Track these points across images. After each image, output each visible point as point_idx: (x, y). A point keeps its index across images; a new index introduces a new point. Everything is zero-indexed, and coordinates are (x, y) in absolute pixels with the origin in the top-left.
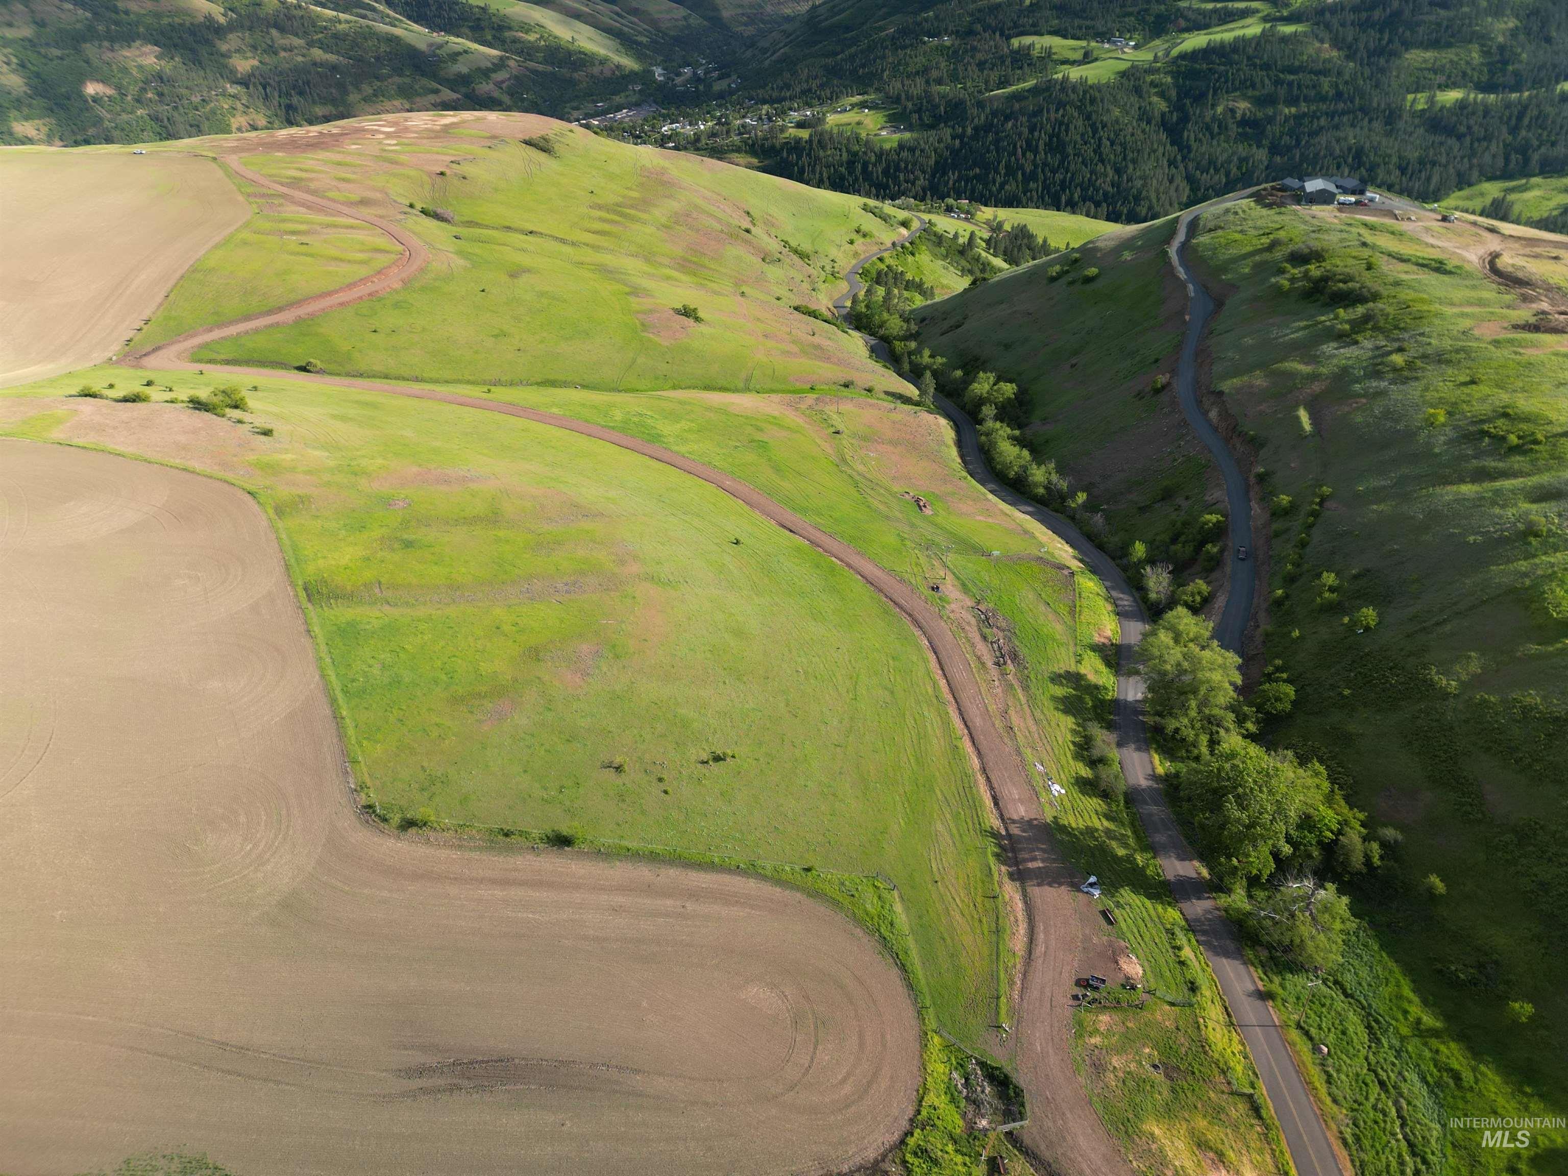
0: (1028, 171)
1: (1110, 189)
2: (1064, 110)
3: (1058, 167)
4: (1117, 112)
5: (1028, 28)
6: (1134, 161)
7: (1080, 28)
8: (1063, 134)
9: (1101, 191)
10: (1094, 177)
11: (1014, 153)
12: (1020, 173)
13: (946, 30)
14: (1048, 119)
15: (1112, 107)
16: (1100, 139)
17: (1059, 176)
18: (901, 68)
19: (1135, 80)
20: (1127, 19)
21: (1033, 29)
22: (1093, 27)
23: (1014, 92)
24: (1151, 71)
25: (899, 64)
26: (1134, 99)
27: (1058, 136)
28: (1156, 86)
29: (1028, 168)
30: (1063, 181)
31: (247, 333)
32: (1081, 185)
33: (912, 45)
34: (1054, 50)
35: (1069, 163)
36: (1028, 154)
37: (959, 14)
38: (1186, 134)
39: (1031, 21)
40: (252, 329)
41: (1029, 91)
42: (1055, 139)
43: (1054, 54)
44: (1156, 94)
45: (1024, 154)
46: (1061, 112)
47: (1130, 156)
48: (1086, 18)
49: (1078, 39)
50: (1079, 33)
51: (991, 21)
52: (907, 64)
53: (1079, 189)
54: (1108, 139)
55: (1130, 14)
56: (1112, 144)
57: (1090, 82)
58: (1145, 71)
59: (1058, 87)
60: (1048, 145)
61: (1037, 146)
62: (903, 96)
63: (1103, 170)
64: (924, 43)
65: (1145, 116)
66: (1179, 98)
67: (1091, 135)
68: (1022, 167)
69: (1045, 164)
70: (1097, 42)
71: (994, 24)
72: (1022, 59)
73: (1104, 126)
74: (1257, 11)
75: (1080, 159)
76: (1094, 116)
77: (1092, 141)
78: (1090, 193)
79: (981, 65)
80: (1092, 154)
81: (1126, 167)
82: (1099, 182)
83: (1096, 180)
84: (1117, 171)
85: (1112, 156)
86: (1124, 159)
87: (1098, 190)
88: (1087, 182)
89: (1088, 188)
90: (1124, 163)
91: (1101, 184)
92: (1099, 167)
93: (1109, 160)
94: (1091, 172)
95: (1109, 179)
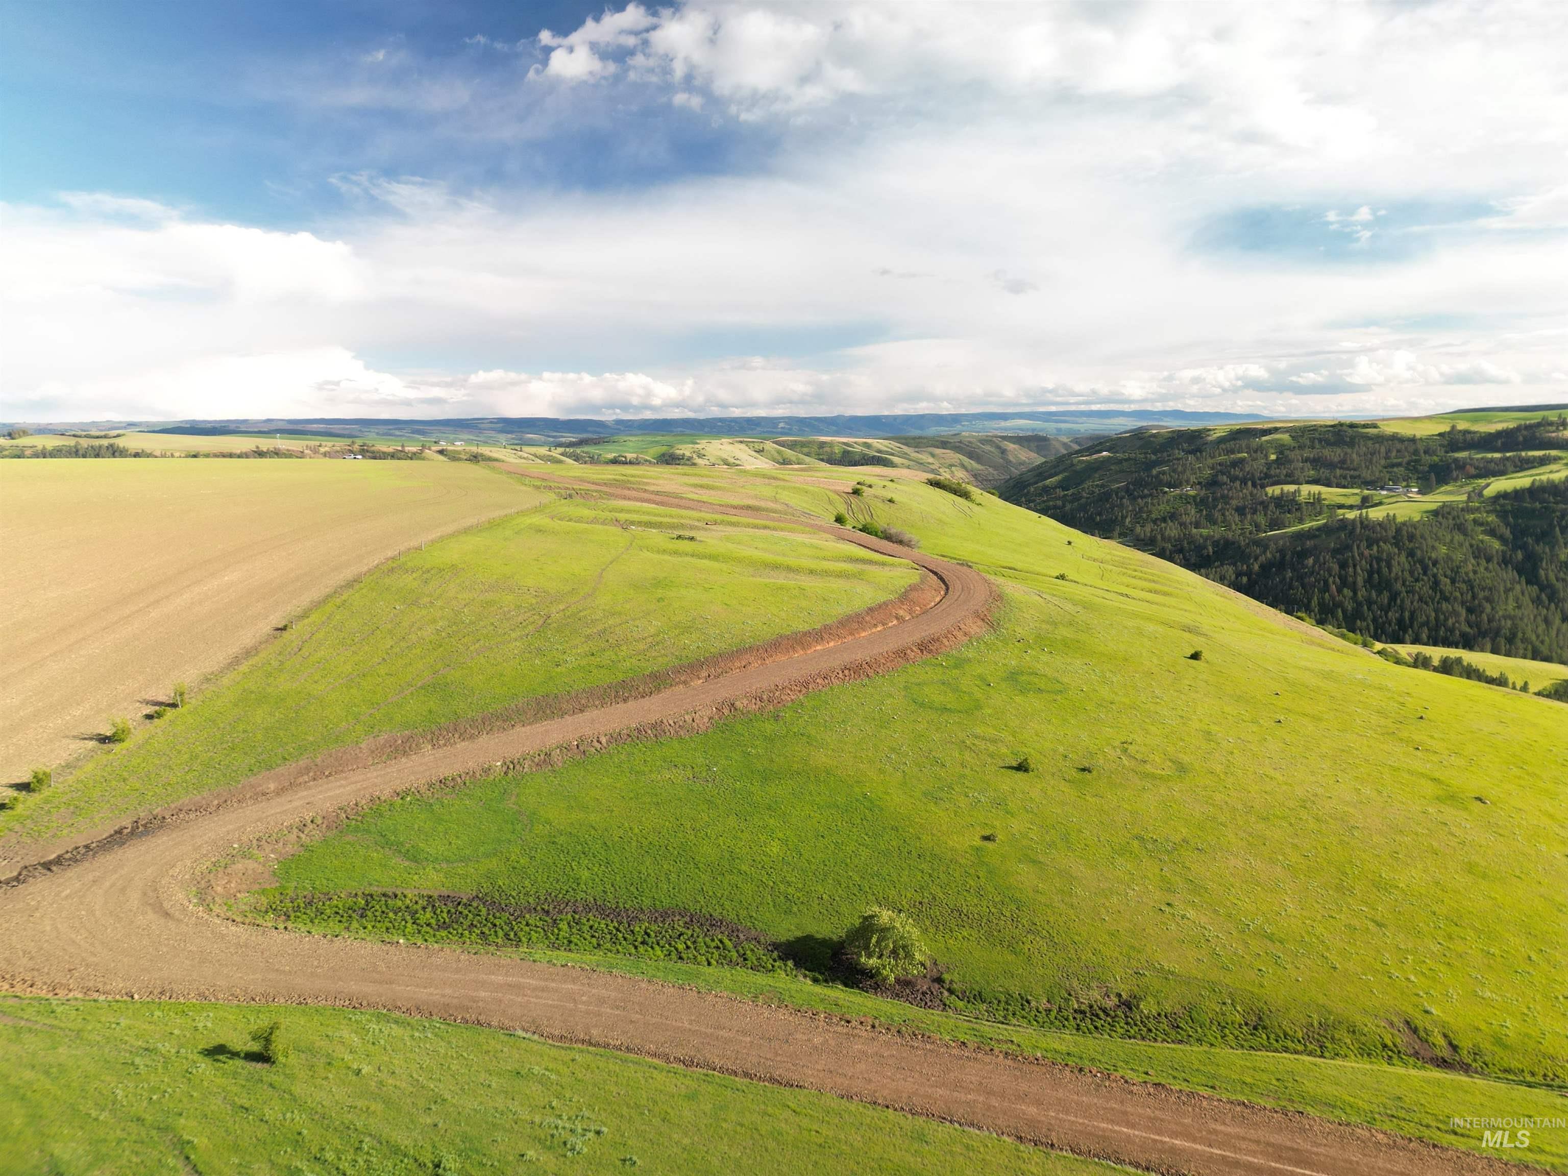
0: (1350, 608)
1: (1468, 630)
2: (1378, 546)
3: (1389, 604)
4: (1443, 550)
5: (1283, 477)
6: (1488, 599)
7: (1345, 478)
8: (1385, 570)
9: (1457, 632)
10: (1442, 617)
11: (1326, 588)
12: (1340, 610)
13: (1188, 482)
14: (1361, 555)
15: (1437, 544)
16: (1435, 576)
17: (1393, 615)
18: (1144, 515)
19: (1454, 519)
20: (1395, 469)
21: (1289, 479)
22: (1359, 476)
23: (1299, 532)
24: (1467, 510)
25: (1141, 509)
26: (1458, 537)
27: (1379, 572)
28: (1481, 524)
29: (1349, 606)
30: (1400, 622)
31: (545, 760)
32: (1427, 623)
33: (1151, 495)
34: (1323, 496)
35: (1402, 601)
36: (1345, 591)
37: (1199, 468)
38: (1542, 573)
39: (1284, 472)
40: (565, 748)
41: (1319, 529)
42: (1376, 576)
43: (1325, 499)
44: (1484, 532)
45: (1339, 591)
46: (1375, 548)
47: (1481, 595)
48: (1348, 469)
49: (1344, 487)
50: (1343, 482)
51: (1237, 472)
52: (1150, 512)
53: (1426, 630)
54: (1446, 576)
55: (1399, 465)
56: (1453, 582)
57: (1399, 520)
58: (1463, 510)
59: (1359, 525)
60: (1369, 581)
61: (1355, 583)
62: (1159, 537)
63: (1450, 607)
64: (1166, 492)
65: (1479, 553)
66: (1515, 538)
67: (1420, 571)
68: (1340, 605)
69: (1370, 603)
70: (1368, 489)
71: (1241, 475)
72: (1287, 504)
73: (1435, 563)
74: (1560, 458)
75: (1417, 597)
76: (1419, 553)
77: (1425, 578)
79: (1240, 511)
80: (1430, 592)
81: (1480, 605)
82: (1450, 622)
83: (1446, 619)
84: (1470, 610)
85: (1458, 594)
86: (1474, 597)
87: (1452, 630)
88: (1434, 622)
89: (1437, 628)
90: (1476, 602)
91: (1454, 624)
92: (1445, 606)
93: (1455, 598)
94: (1436, 611)
95: (1462, 619)
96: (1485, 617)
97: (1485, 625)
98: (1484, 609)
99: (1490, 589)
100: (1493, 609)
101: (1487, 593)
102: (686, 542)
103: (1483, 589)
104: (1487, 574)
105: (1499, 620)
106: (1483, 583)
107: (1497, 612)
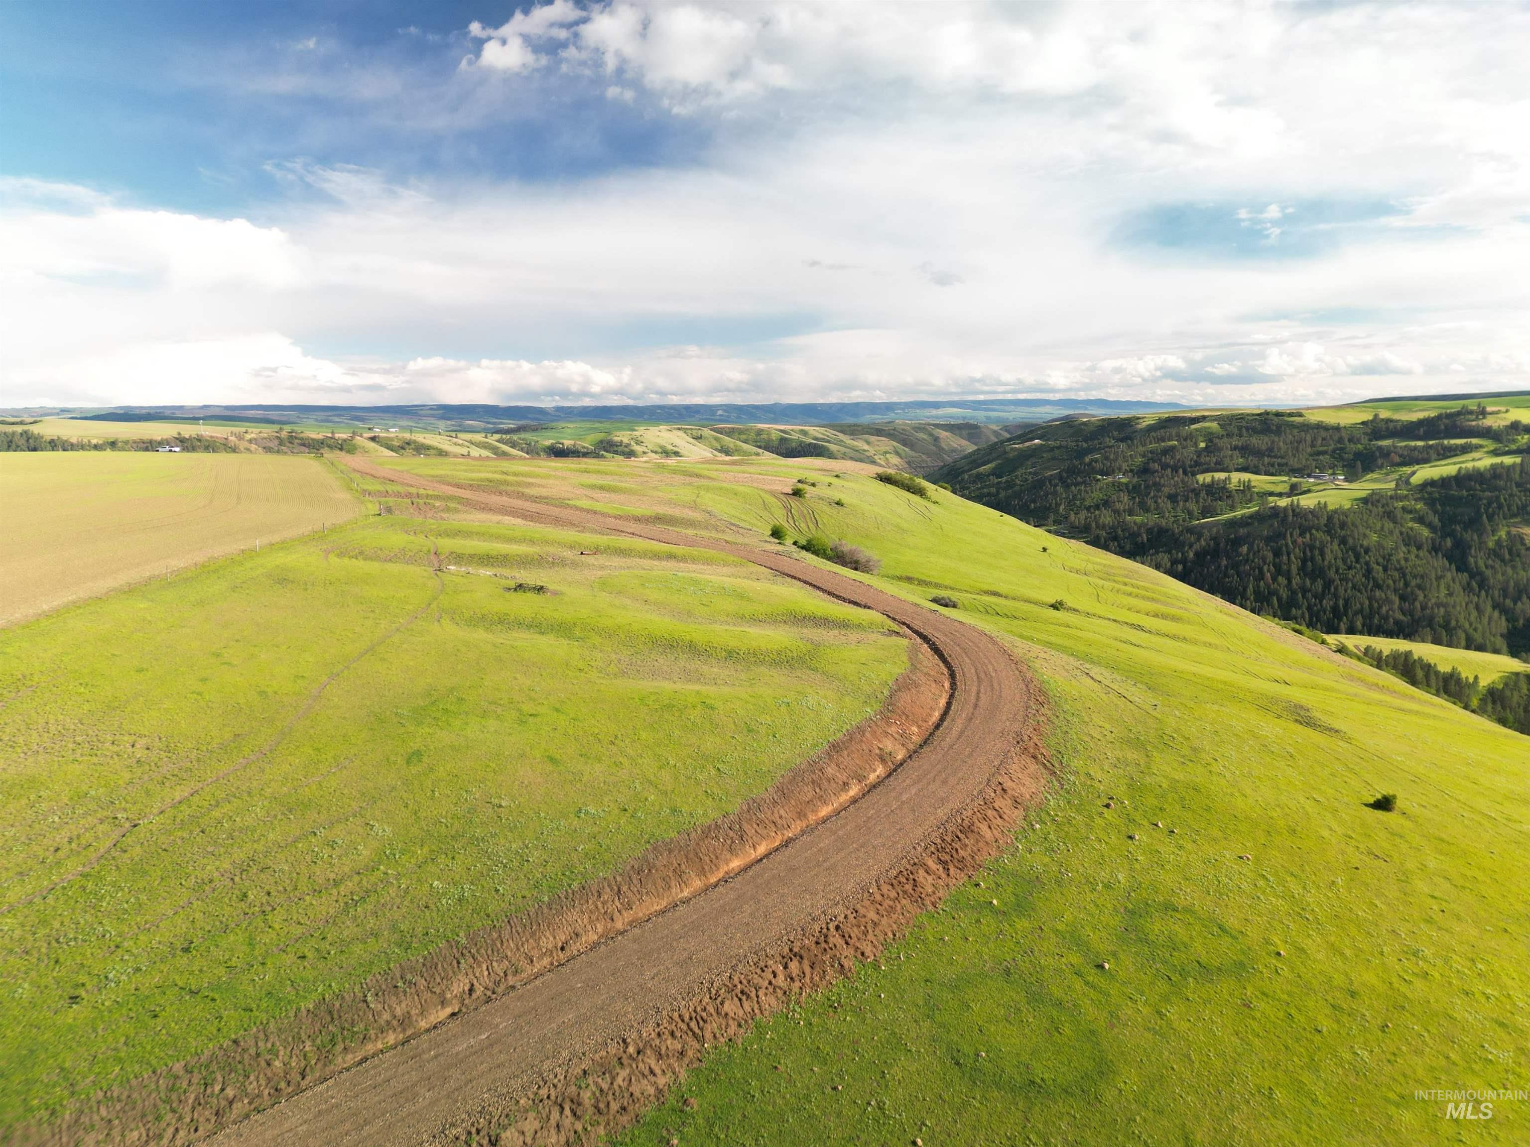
0: (1284, 596)
1: (1401, 617)
2: (1311, 534)
3: (1323, 592)
4: (1375, 537)
5: (1213, 465)
6: (1419, 587)
7: (1273, 465)
8: (1318, 558)
9: (1391, 620)
10: (1376, 605)
11: (1261, 576)
12: (1275, 598)
13: (1120, 469)
14: (1294, 542)
15: (1368, 532)
16: (1367, 563)
17: (1327, 603)
18: (1078, 502)
19: (1383, 506)
20: (1321, 457)
21: (1218, 466)
22: (1286, 464)
23: (1232, 519)
24: (1396, 497)
25: (1074, 497)
26: (1389, 525)
27: (1312, 559)
28: (1410, 512)
29: (1284, 594)
30: (1335, 609)
32: (1361, 611)
33: (1084, 482)
34: (1253, 484)
35: (1336, 589)
36: (1280, 578)
37: (1131, 455)
38: (1472, 560)
39: (1214, 460)
41: (1251, 516)
42: (1309, 564)
43: (1254, 487)
44: (1412, 520)
45: (1274, 579)
46: (1308, 536)
47: (1413, 583)
48: (1275, 457)
49: (1272, 475)
50: (1272, 470)
51: (1168, 459)
52: (1083, 499)
53: (1360, 617)
54: (1378, 564)
55: (1324, 453)
56: (1385, 569)
57: (1331, 507)
58: (1391, 497)
59: (1291, 513)
60: (1302, 569)
61: (1289, 571)
62: (1094, 525)
63: (1383, 595)
64: (1098, 480)
65: (1409, 540)
66: (1444, 526)
67: (1353, 559)
68: (1275, 593)
69: (1304, 591)
70: (1295, 477)
71: (1172, 463)
72: (1217, 492)
73: (1367, 551)
74: (1481, 446)
75: (1350, 585)
76: (1350, 541)
77: (1358, 566)
78: (1376, 621)
79: (1173, 498)
80: (1363, 580)
81: (1412, 593)
82: (1384, 610)
83: (1380, 607)
84: (1403, 598)
85: (1391, 582)
86: (1406, 585)
87: (1386, 618)
88: (1368, 610)
89: (1371, 616)
90: (1409, 589)
91: (1387, 612)
92: (1378, 593)
93: (1388, 586)
94: (1370, 599)
95: (1396, 606)
96: (1418, 604)
97: (1418, 614)
98: (1417, 596)
99: (1422, 577)
100: (1425, 596)
101: (1419, 581)
102: (529, 595)
103: (1415, 577)
104: (1418, 562)
105: (1432, 608)
106: (1414, 570)
107: (1430, 600)
